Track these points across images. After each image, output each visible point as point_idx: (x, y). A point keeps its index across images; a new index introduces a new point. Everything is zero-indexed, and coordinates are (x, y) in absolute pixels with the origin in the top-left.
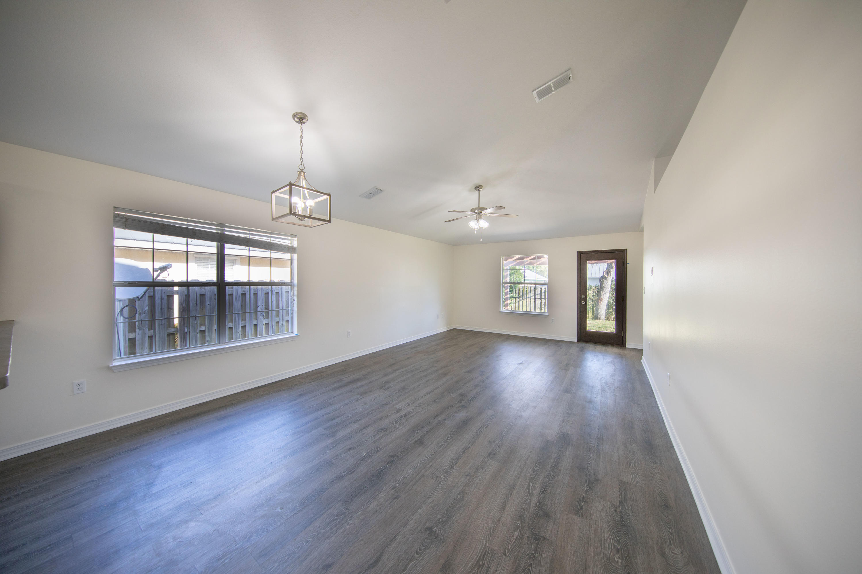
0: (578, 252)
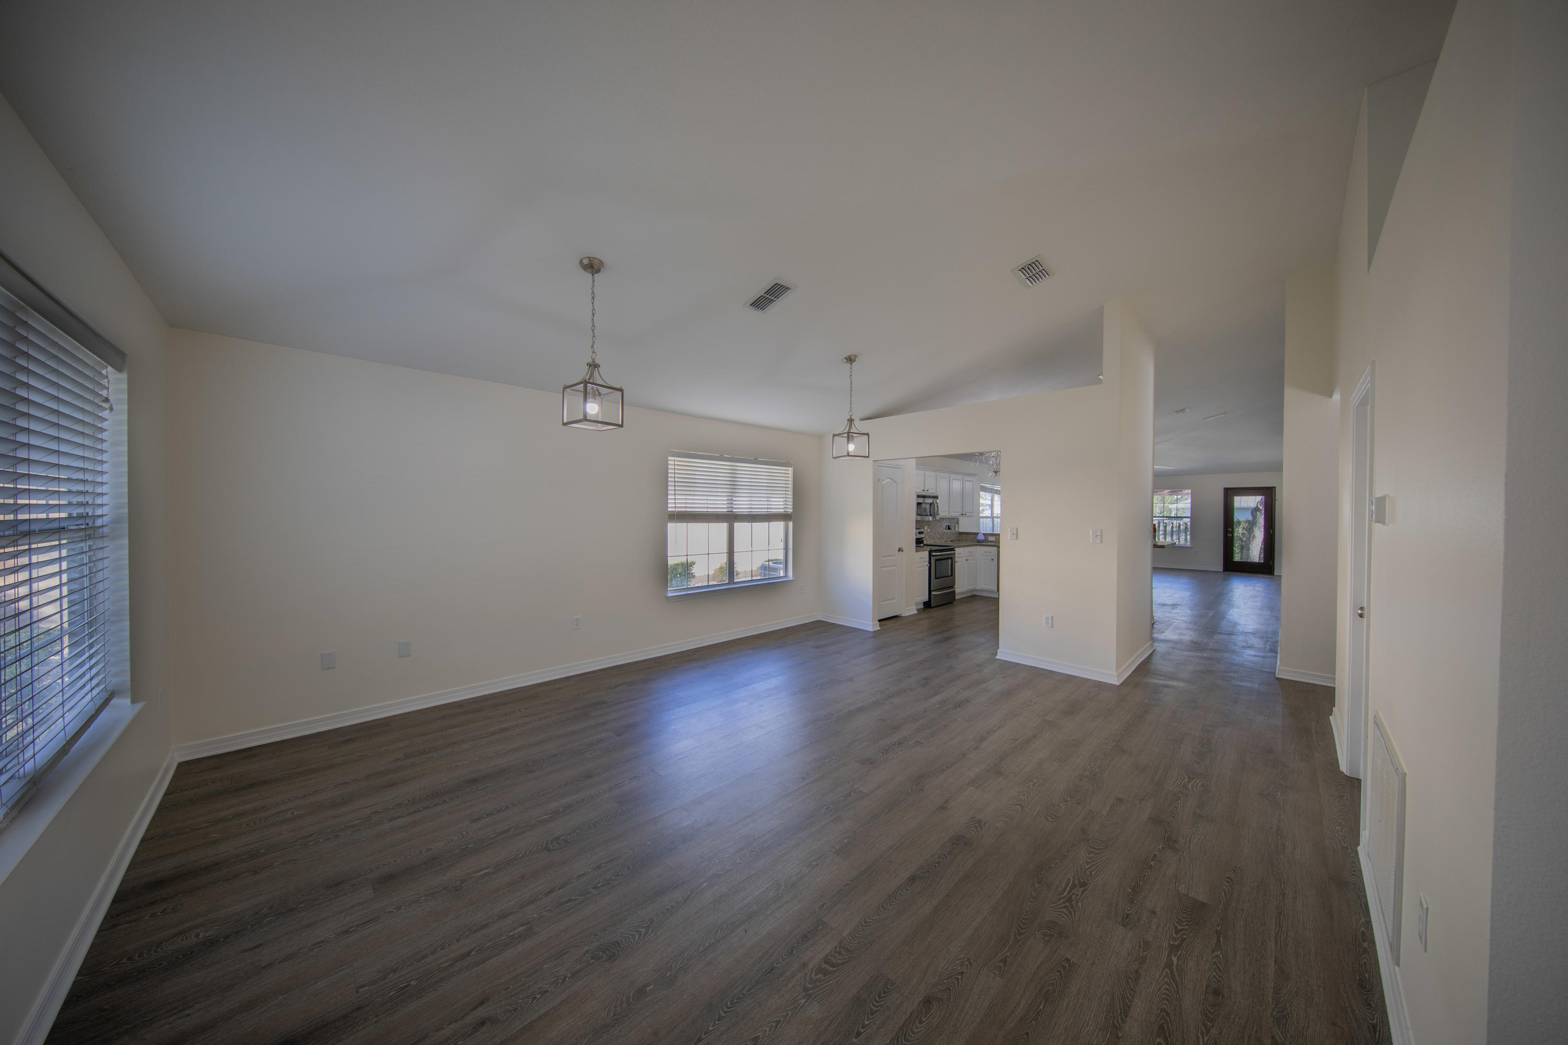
0: (1225, 488)
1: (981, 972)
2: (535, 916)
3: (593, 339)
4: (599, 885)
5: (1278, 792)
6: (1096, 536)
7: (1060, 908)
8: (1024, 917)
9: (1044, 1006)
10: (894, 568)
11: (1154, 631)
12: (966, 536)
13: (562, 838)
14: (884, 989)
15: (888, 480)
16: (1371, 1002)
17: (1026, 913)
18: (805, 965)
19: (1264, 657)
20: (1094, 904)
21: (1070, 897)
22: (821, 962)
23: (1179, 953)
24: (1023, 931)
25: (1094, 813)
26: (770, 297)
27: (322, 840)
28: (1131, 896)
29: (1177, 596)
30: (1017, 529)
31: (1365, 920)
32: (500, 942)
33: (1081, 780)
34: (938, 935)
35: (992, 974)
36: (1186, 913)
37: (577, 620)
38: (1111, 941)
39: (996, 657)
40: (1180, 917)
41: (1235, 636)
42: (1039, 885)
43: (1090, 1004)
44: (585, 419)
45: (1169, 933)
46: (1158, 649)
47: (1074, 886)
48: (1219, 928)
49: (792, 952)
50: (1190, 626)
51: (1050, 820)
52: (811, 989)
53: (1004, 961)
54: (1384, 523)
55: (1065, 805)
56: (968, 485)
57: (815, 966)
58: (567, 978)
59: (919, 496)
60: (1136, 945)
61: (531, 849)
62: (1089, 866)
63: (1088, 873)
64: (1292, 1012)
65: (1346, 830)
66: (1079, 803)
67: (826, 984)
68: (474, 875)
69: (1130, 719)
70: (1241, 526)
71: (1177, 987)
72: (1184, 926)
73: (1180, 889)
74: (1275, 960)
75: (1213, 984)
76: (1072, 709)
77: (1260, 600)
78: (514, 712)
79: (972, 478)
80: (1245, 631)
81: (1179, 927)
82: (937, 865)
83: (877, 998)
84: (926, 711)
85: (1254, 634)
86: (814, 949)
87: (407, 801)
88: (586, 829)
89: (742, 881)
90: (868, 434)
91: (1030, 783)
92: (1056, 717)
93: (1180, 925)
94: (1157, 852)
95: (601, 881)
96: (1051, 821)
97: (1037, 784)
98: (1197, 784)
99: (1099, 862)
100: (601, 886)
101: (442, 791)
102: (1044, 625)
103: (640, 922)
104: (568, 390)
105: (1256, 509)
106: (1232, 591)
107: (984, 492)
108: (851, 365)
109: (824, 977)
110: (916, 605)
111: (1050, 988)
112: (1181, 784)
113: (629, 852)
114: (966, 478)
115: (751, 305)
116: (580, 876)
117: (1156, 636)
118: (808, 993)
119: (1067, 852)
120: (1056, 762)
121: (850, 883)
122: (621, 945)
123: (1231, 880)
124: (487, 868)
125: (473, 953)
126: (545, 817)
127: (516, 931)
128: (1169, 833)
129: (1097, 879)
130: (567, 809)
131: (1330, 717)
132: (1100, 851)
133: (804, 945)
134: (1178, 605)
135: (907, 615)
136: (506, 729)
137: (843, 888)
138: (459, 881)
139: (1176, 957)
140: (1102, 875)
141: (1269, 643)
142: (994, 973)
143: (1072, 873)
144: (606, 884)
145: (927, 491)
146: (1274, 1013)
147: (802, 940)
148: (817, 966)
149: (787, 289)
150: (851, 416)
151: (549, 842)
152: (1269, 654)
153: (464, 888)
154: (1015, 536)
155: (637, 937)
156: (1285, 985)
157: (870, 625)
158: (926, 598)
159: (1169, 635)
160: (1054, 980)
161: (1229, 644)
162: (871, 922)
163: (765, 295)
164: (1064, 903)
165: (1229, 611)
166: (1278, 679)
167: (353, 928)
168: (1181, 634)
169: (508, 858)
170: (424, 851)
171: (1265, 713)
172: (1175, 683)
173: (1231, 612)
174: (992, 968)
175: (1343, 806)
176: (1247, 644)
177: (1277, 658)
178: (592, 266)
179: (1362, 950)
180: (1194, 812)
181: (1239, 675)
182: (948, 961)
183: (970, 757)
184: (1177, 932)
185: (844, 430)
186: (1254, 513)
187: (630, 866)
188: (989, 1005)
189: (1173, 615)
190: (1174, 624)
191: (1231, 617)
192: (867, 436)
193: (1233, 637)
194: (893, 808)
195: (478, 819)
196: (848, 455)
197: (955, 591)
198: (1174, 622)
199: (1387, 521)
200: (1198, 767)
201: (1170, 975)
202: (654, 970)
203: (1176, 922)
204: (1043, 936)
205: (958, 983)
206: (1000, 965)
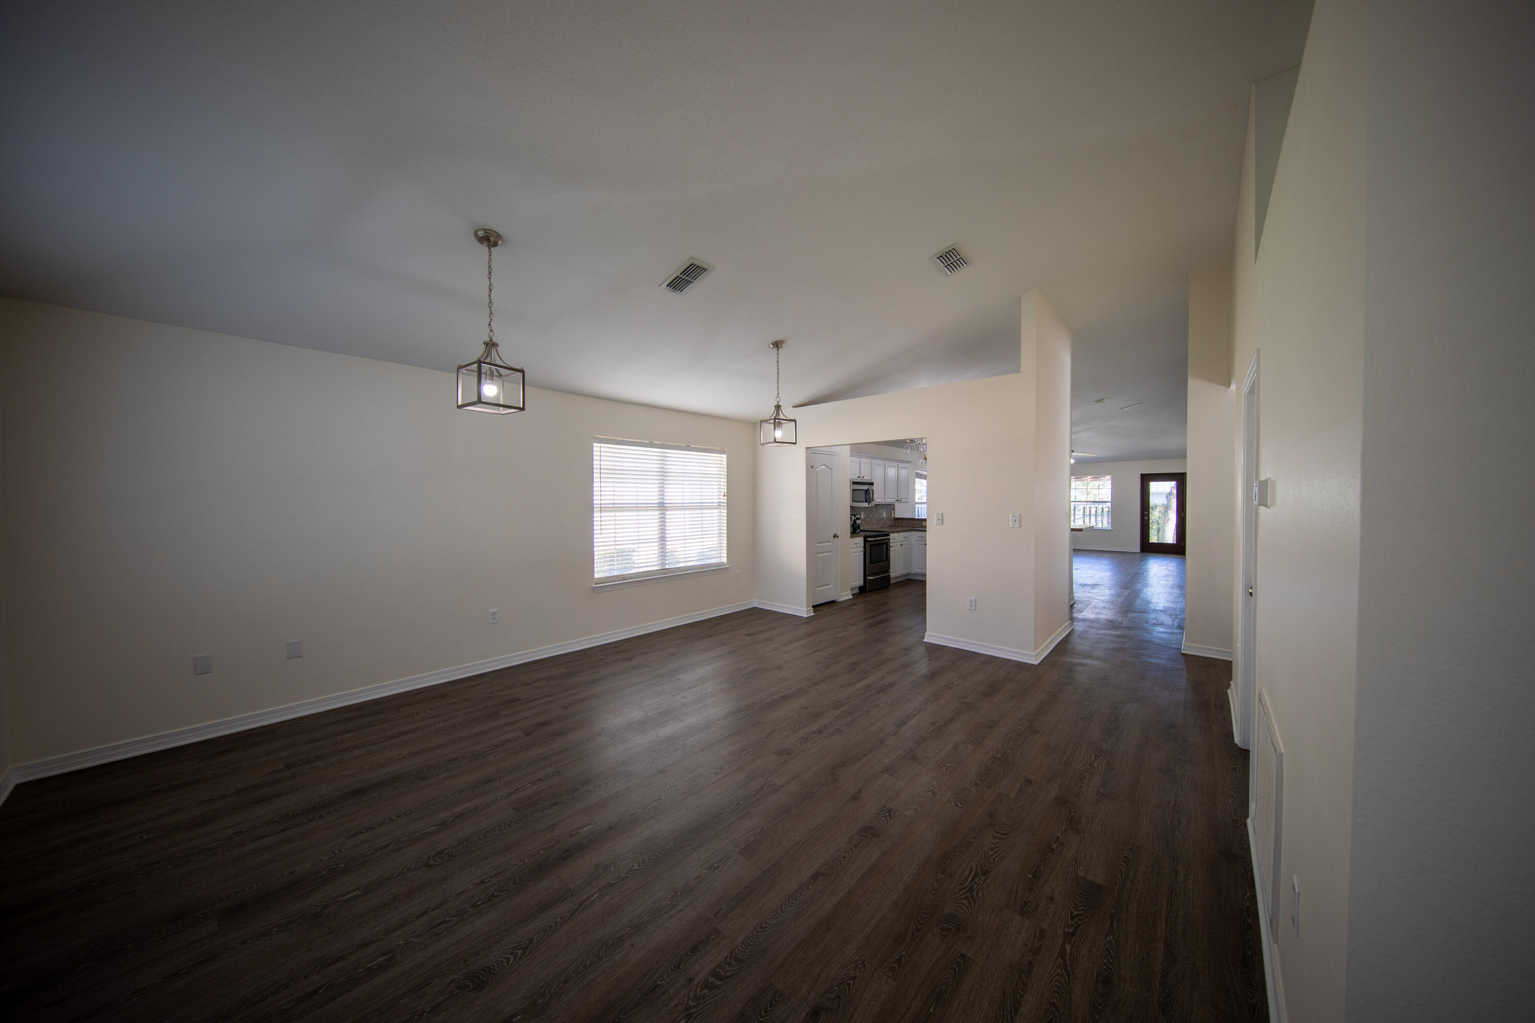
1: (875, 975)
2: (401, 942)
3: (490, 317)
4: (479, 903)
5: (1176, 767)
6: (1015, 520)
7: (960, 899)
8: (923, 911)
9: (934, 1009)
10: (829, 554)
11: (1074, 611)
12: (902, 521)
13: (446, 851)
14: (772, 1002)
15: (823, 467)
16: (1252, 981)
17: (927, 907)
18: (690, 980)
19: (1172, 633)
20: (994, 893)
21: (971, 888)
22: (708, 976)
23: (1073, 940)
24: (921, 927)
25: (1002, 796)
26: (686, 278)
27: (169, 867)
28: (1031, 882)
29: (1097, 576)
30: (942, 514)
31: (1251, 895)
32: (355, 976)
33: (994, 762)
34: (835, 937)
35: (886, 977)
36: (1083, 898)
37: (494, 613)
38: (1007, 932)
39: (924, 640)
40: (1076, 901)
41: (1147, 614)
42: (942, 876)
43: (981, 1003)
44: (480, 401)
45: (1065, 919)
46: (1076, 628)
47: (976, 875)
48: (1113, 911)
49: (679, 966)
50: (1107, 605)
51: (960, 805)
52: (693, 1007)
53: (899, 961)
54: (1266, 506)
55: (975, 789)
56: (903, 472)
57: (701, 981)
58: (425, 1014)
59: (854, 483)
60: (1031, 935)
61: (409, 866)
62: (992, 852)
63: (992, 860)
64: (1177, 998)
65: (1237, 803)
66: (989, 787)
67: (711, 1001)
68: (338, 899)
69: (1045, 698)
70: (1157, 510)
71: (1069, 979)
72: (1081, 911)
73: (1079, 872)
74: (1165, 943)
75: (1104, 971)
76: (991, 690)
77: (1172, 579)
78: (418, 713)
79: (907, 465)
80: (1156, 609)
81: (1075, 913)
82: (842, 860)
83: (762, 1012)
84: (850, 697)
85: (1164, 611)
86: (703, 961)
87: (278, 817)
88: (475, 840)
89: (636, 890)
90: (795, 421)
91: (944, 768)
92: (975, 699)
93: (1077, 910)
94: (1059, 835)
95: (482, 898)
96: (960, 807)
97: (950, 769)
98: (1103, 761)
99: (1003, 848)
100: (481, 904)
101: (321, 804)
102: (968, 607)
103: (517, 943)
104: (463, 370)
105: (1170, 494)
106: (1147, 571)
107: (919, 478)
108: (778, 350)
109: (710, 992)
110: (852, 590)
111: (942, 987)
112: (1087, 763)
113: (518, 864)
114: (901, 465)
115: (667, 286)
116: (459, 894)
117: (1075, 615)
118: (690, 1012)
119: (973, 839)
120: (970, 745)
121: (750, 885)
122: (492, 971)
123: (1128, 860)
124: (356, 890)
125: (322, 990)
126: (432, 828)
127: (376, 962)
128: (1073, 814)
129: (999, 866)
130: (457, 819)
131: (1228, 690)
132: (1005, 836)
133: (693, 957)
134: (1098, 585)
135: (842, 600)
136: (406, 733)
137: (742, 891)
138: (320, 908)
139: (1070, 946)
140: (1005, 861)
141: (1177, 620)
142: (888, 976)
143: (976, 861)
144: (487, 902)
145: (863, 477)
146: (1160, 1000)
147: (692, 952)
148: (703, 981)
149: (704, 270)
150: (778, 402)
151: (431, 857)
152: (1177, 631)
153: (325, 915)
154: (940, 522)
155: (511, 961)
156: (1172, 969)
157: (803, 610)
158: (861, 582)
159: (1088, 614)
160: (946, 978)
161: (1142, 622)
162: (766, 927)
163: (681, 276)
164: (965, 893)
165: (1143, 590)
166: (1183, 655)
167: (186, 970)
168: (1098, 613)
169: (383, 877)
170: (287, 874)
171: (1170, 689)
172: (1089, 662)
173: (1145, 591)
174: (886, 970)
175: (1235, 778)
176: (1158, 621)
177: (1183, 635)
178: (489, 239)
179: (1246, 926)
180: (1098, 791)
181: (1149, 651)
182: (841, 966)
183: (887, 743)
184: (1073, 918)
185: (771, 416)
186: (1169, 497)
187: (517, 879)
188: (878, 1012)
189: (1092, 595)
190: (1092, 603)
191: (1145, 596)
192: (794, 423)
193: (1145, 615)
194: (805, 801)
195: (356, 835)
196: (775, 442)
197: (890, 575)
198: (1093, 602)
199: (1269, 504)
200: (1105, 744)
201: (1062, 966)
202: (525, 998)
203: (1072, 907)
204: (941, 931)
205: (849, 989)
206: (895, 965)
